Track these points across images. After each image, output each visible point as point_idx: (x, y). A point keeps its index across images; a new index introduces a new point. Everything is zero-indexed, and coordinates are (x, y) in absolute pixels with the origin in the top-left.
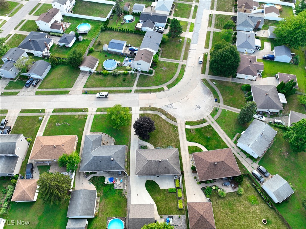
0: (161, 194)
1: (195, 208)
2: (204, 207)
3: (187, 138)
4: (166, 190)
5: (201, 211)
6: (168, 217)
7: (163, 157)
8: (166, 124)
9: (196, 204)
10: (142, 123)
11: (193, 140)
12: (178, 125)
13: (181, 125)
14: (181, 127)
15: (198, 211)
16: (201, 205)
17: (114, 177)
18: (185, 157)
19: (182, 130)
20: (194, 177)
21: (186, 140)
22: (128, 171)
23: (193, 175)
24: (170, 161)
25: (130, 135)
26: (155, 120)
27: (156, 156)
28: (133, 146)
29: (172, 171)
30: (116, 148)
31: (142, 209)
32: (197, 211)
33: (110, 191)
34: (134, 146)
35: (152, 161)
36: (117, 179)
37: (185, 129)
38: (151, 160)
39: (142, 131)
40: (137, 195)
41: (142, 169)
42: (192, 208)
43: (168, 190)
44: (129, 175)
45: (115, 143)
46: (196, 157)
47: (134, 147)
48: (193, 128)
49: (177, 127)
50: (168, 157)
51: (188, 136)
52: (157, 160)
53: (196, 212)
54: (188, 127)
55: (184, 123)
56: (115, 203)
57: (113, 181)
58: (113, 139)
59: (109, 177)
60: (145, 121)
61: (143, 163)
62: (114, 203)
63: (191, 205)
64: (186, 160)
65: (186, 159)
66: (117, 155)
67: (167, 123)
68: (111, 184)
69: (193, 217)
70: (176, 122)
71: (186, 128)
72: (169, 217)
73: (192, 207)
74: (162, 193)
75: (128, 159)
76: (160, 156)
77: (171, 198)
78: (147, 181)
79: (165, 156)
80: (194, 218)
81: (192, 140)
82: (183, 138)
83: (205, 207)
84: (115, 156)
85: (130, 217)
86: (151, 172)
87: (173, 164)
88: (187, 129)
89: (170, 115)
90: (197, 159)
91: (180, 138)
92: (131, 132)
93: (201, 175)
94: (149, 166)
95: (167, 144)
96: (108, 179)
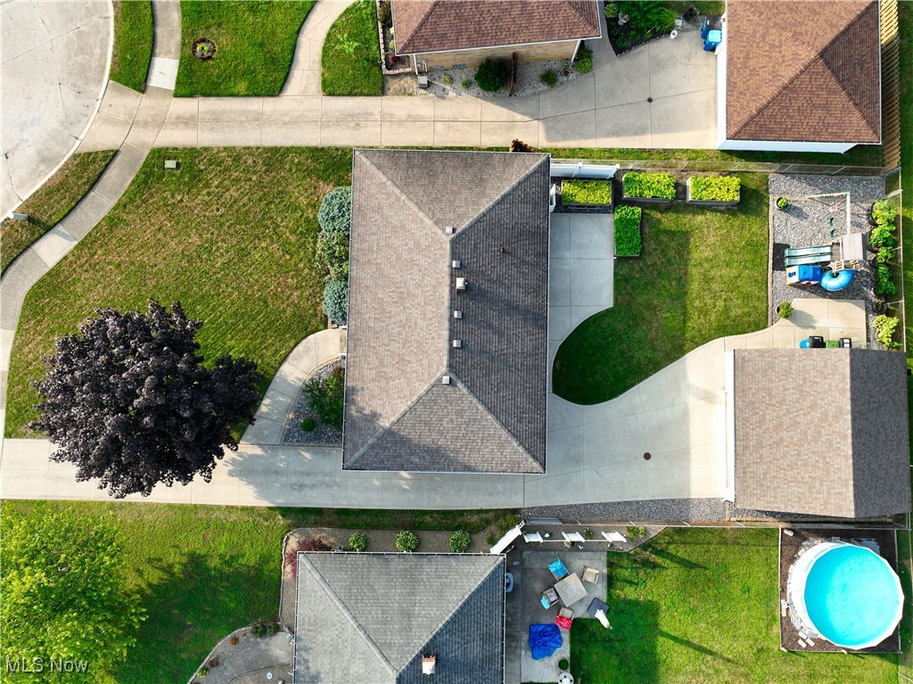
0: (650, 307)
1: (769, 92)
2: (764, 37)
3: (254, 93)
4: (624, 271)
5: (788, 55)
6: (777, 273)
7: (423, 262)
8: (120, 232)
9: (741, 86)
10: (109, 421)
11: (278, 49)
12: (143, 145)
13: (146, 124)
14: (160, 123)
15: (788, 74)
16: (747, 58)
17: (528, 618)
18: (401, 122)
19: (188, 122)
20: (544, 87)
21: (271, 100)
22: (488, 522)
23: (528, 91)
24: (461, 217)
25: (202, 515)
26: (79, 317)
27: (416, 314)
28: (292, 486)
29: (527, 209)
30: (327, 636)
31: (778, 427)
32: (792, 82)
33: (623, 640)
34: (294, 479)
35: (455, 343)
36: (545, 604)
37: (176, 96)
38: (452, 351)
39: (198, 416)
40: (647, 456)
41: (505, 425)
42: (767, 112)
43: (620, 261)
44: (515, 511)
45: (262, 632)
46: (426, 32)
47: (308, 481)
48: (178, 37)
49: (160, 154)
50: (429, 222)
51: (242, 87)
52: (452, 308)
53: (793, 91)
54: (165, 70)
55: (130, 101)
56: (693, 602)
57: (555, 629)
58: (222, 647)
59: (525, 656)
60: (97, 389)
61: (460, 413)
62: (693, 610)
63: (745, 117)
64: (422, 120)
65: (414, 119)
66: (385, 622)
67: (112, 221)
68: (572, 641)
69: (819, 113)
70: (111, 156)
71: (172, 86)
72: (783, 269)
73: (760, 111)
74: (641, 299)
75: (397, 527)
76: (418, 286)
77: (673, 244)
78: (557, 390)
79: (417, 244)
80: (826, 107)
81: (273, 61)
82: (258, 119)
83: (761, 30)
84: (398, 639)
85: (841, 508)
86: (529, 362)
87: (483, 194)
88: (178, 83)
89: (48, 192)
90: (444, 22)
91: (252, 143)
92: (171, 506)
93: (566, 18)
94: (488, 375)
95: (293, 238)
96: (537, 663)
